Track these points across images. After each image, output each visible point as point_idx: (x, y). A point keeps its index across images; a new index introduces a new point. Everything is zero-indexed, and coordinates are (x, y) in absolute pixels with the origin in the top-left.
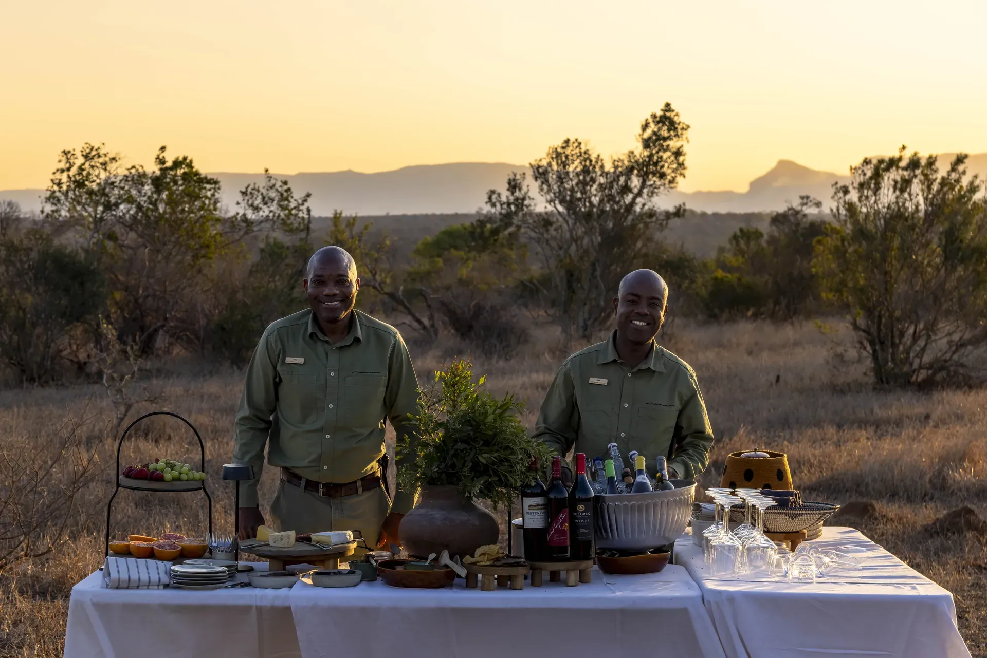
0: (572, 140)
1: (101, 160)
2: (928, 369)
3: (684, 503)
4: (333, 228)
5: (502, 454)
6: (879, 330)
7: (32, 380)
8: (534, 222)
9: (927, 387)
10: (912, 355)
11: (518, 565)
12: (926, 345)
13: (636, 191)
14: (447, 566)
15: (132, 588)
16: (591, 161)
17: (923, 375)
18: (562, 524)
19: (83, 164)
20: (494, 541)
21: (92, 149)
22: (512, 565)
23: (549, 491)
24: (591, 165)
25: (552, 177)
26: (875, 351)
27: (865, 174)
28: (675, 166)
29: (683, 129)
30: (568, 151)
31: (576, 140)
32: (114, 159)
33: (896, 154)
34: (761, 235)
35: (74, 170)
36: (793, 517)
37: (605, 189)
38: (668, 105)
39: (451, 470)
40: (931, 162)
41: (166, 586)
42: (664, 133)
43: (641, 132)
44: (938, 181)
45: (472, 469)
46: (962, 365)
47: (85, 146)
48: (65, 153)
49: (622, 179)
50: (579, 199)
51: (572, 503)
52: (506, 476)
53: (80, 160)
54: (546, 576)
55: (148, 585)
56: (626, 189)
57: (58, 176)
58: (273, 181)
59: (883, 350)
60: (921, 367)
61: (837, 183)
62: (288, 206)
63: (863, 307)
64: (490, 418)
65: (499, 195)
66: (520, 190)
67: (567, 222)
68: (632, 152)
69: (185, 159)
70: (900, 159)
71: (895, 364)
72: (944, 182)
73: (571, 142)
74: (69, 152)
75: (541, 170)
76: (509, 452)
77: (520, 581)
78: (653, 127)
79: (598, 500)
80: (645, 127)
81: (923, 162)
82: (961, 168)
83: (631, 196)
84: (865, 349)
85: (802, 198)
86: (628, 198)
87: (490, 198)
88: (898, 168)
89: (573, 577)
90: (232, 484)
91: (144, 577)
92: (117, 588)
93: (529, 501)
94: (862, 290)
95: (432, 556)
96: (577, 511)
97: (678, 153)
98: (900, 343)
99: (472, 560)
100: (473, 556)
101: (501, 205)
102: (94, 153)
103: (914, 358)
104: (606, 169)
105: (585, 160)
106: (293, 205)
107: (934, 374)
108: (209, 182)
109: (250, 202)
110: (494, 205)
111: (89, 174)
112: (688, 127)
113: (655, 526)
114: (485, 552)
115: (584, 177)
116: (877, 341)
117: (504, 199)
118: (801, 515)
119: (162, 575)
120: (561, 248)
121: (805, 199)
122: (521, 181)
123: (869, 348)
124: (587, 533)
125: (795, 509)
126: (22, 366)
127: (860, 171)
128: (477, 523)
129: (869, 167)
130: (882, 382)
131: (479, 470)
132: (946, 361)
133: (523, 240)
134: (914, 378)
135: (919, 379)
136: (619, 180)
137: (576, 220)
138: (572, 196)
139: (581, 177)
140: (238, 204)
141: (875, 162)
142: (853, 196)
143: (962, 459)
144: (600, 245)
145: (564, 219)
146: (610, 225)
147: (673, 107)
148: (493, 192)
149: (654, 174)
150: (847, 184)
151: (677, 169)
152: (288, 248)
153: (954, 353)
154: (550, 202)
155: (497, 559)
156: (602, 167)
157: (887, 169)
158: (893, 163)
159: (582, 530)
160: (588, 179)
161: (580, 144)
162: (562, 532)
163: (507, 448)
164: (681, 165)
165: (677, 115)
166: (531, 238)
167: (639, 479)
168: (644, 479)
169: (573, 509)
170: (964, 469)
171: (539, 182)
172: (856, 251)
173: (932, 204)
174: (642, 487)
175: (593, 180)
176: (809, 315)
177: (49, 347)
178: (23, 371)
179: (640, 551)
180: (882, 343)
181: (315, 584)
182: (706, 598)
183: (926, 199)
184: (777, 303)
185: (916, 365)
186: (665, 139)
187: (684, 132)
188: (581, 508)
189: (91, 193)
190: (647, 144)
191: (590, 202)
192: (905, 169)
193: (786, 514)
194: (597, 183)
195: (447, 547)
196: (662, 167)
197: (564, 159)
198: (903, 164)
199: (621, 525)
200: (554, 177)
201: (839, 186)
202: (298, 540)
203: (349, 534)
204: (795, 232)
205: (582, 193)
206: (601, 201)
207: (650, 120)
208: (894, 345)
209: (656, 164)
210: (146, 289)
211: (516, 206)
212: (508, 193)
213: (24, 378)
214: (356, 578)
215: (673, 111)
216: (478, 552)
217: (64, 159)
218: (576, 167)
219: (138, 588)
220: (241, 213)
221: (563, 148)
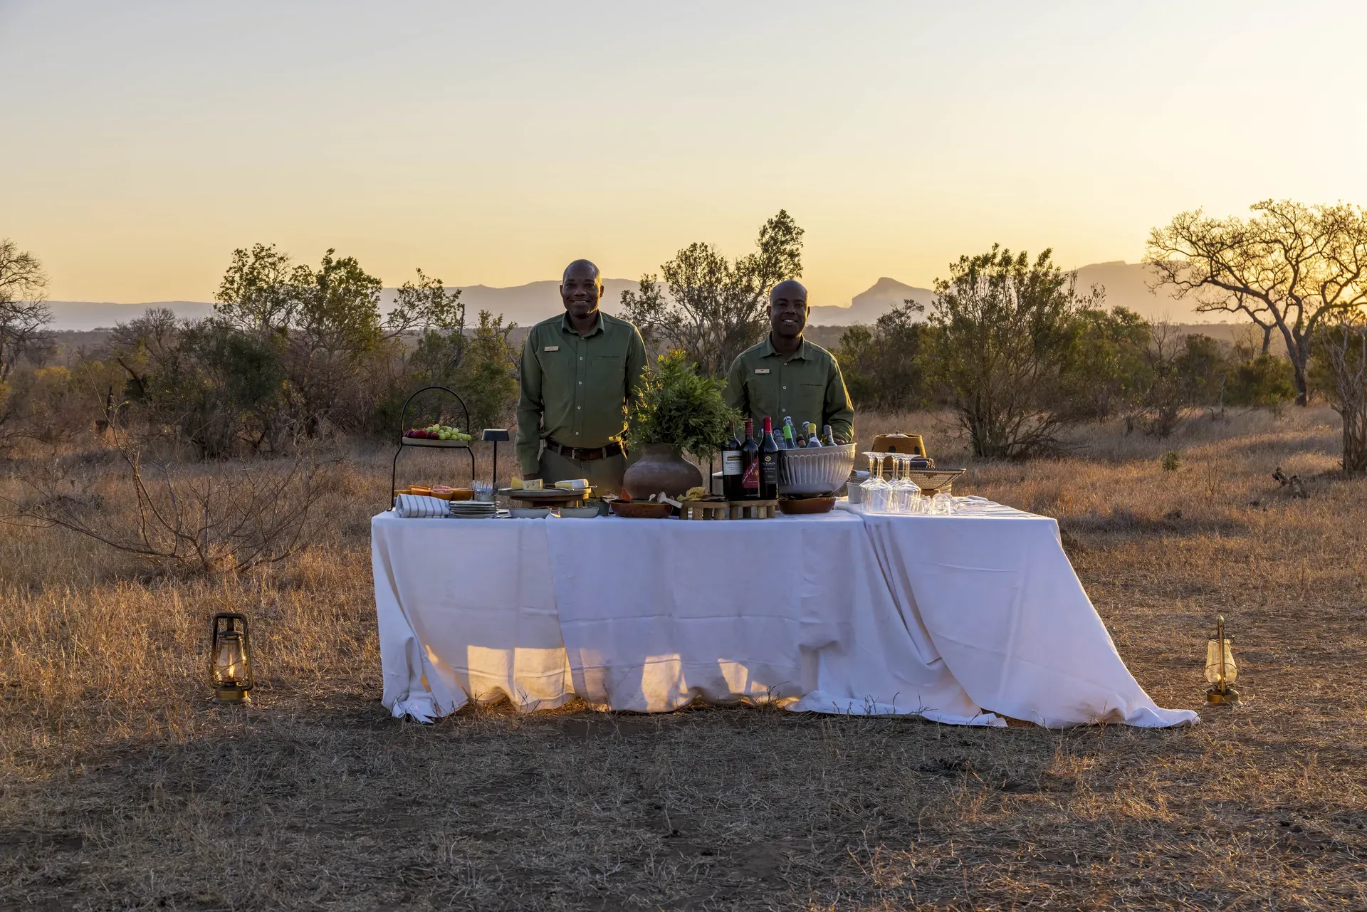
0: (699, 244)
1: (270, 260)
2: (1023, 443)
3: (846, 459)
4: (479, 326)
5: (707, 418)
6: (978, 410)
7: (212, 455)
8: (666, 319)
9: (1021, 457)
10: (1007, 430)
11: (719, 501)
12: (1019, 423)
13: (757, 291)
14: (664, 502)
15: (421, 517)
16: (717, 263)
17: (1017, 448)
18: (753, 471)
19: (254, 264)
20: (700, 484)
21: (262, 250)
22: (716, 501)
23: (744, 445)
24: (715, 266)
25: (682, 278)
26: (974, 428)
27: (963, 270)
28: (792, 267)
29: (797, 233)
30: (696, 254)
31: (703, 244)
32: (282, 258)
33: (991, 252)
34: (870, 336)
35: (246, 270)
36: (930, 476)
37: (729, 289)
38: (783, 212)
39: (666, 432)
40: (1022, 260)
41: (446, 516)
42: (781, 237)
43: (760, 237)
44: (1029, 275)
45: (684, 431)
46: (1052, 440)
47: (256, 246)
48: (238, 252)
49: (745, 280)
50: (705, 298)
51: (761, 455)
52: (709, 435)
53: (251, 260)
54: (740, 510)
55: (433, 515)
56: (749, 288)
57: (231, 273)
58: (426, 280)
59: (981, 426)
60: (1015, 442)
61: (937, 279)
62: (440, 303)
63: (963, 387)
64: (699, 391)
65: (632, 294)
66: (652, 290)
67: (695, 319)
68: (753, 256)
69: (350, 259)
70: (994, 256)
71: (992, 439)
72: (1035, 277)
73: (698, 246)
74: (241, 251)
75: (671, 272)
76: (711, 416)
77: (722, 514)
78: (770, 232)
79: (781, 453)
80: (763, 233)
81: (1015, 258)
82: (1047, 262)
83: (753, 295)
84: (965, 426)
85: (907, 302)
86: (751, 297)
87: (624, 298)
88: (993, 264)
89: (763, 512)
90: (491, 444)
91: (430, 509)
92: (409, 517)
93: (727, 454)
94: (962, 374)
95: (653, 496)
96: (764, 461)
97: (792, 255)
98: (997, 419)
99: (685, 498)
100: (685, 495)
101: (635, 304)
102: (264, 253)
103: (1009, 433)
104: (731, 271)
105: (712, 262)
106: (445, 302)
107: (1027, 448)
108: (371, 281)
109: (407, 299)
110: (628, 304)
111: (259, 273)
112: (803, 231)
113: (825, 474)
114: (694, 493)
115: (710, 278)
116: (976, 419)
117: (637, 299)
118: (936, 474)
119: (444, 507)
120: (690, 343)
121: (909, 304)
122: (653, 281)
123: (969, 425)
124: (772, 479)
125: (931, 469)
126: (204, 443)
127: (959, 268)
128: (686, 472)
129: (966, 263)
130: (981, 455)
131: (689, 431)
132: (1037, 436)
133: (656, 335)
134: (1009, 452)
135: (1014, 452)
136: (742, 281)
137: (703, 316)
138: (699, 295)
139: (708, 278)
140: (396, 301)
141: (971, 258)
142: (953, 290)
143: (1054, 499)
144: (726, 340)
145: (693, 316)
146: (734, 320)
147: (787, 213)
148: (627, 292)
149: (773, 274)
150: (947, 280)
151: (794, 269)
152: (444, 339)
153: (1045, 429)
154: (679, 301)
155: (705, 497)
156: (726, 269)
157: (983, 266)
158: (986, 260)
159: (769, 476)
160: (714, 280)
161: (706, 247)
162: (752, 477)
163: (711, 413)
164: (797, 266)
165: (792, 221)
166: (663, 334)
167: (812, 440)
168: (814, 439)
169: (762, 460)
170: (1056, 507)
171: (670, 283)
172: (956, 339)
173: (1024, 297)
174: (814, 444)
175: (718, 281)
176: (913, 408)
177: (228, 426)
178: (204, 448)
179: (813, 495)
180: (980, 420)
181: (562, 517)
182: (868, 524)
183: (1018, 292)
184: (882, 398)
185: (1010, 440)
186: (782, 243)
187: (799, 236)
188: (768, 459)
189: (260, 290)
190: (765, 247)
191: (716, 302)
192: (1000, 265)
193: (925, 474)
194: (722, 283)
195: (663, 489)
196: (780, 268)
197: (692, 261)
198: (997, 261)
199: (799, 474)
200: (684, 277)
201: (940, 281)
202: (545, 487)
203: (586, 482)
204: (899, 333)
205: (709, 293)
206: (726, 299)
207: (768, 226)
208: (991, 422)
209: (775, 265)
210: (311, 378)
211: (649, 305)
212: (641, 293)
213: (206, 453)
214: (594, 510)
215: (788, 217)
216: (689, 492)
217: (237, 258)
218: (704, 269)
219: (424, 517)
220: (399, 309)
221: (692, 251)
